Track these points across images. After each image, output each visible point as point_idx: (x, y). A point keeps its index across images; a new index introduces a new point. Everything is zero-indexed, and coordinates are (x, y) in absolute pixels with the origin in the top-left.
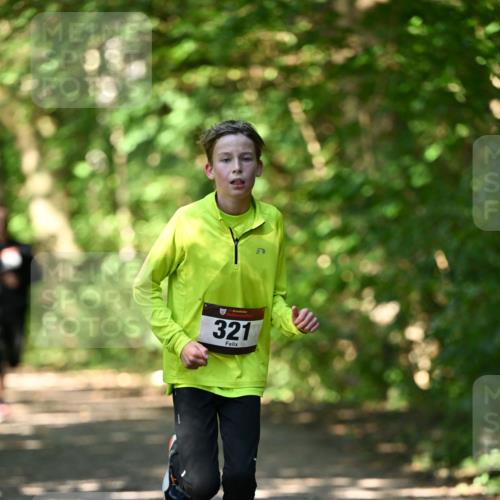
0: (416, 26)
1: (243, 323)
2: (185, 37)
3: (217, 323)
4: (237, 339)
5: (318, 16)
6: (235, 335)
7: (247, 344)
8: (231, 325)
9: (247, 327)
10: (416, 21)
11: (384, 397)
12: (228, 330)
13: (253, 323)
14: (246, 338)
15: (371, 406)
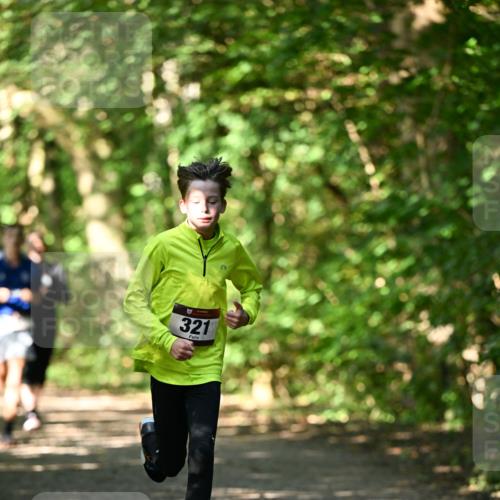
0: (472, 47)
1: (204, 321)
2: (241, 58)
3: (184, 320)
4: (198, 333)
5: (372, 38)
6: (198, 331)
7: (206, 338)
8: (195, 323)
9: (207, 324)
10: (472, 42)
11: (441, 419)
12: (192, 326)
13: (212, 321)
14: (205, 333)
15: (426, 427)
